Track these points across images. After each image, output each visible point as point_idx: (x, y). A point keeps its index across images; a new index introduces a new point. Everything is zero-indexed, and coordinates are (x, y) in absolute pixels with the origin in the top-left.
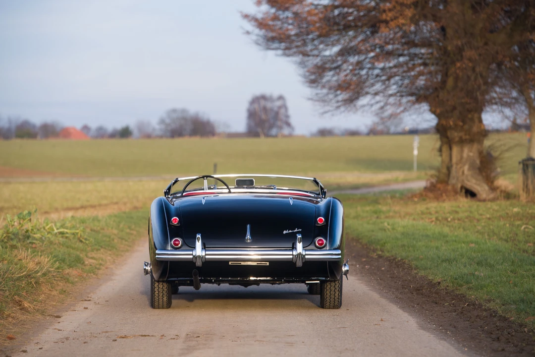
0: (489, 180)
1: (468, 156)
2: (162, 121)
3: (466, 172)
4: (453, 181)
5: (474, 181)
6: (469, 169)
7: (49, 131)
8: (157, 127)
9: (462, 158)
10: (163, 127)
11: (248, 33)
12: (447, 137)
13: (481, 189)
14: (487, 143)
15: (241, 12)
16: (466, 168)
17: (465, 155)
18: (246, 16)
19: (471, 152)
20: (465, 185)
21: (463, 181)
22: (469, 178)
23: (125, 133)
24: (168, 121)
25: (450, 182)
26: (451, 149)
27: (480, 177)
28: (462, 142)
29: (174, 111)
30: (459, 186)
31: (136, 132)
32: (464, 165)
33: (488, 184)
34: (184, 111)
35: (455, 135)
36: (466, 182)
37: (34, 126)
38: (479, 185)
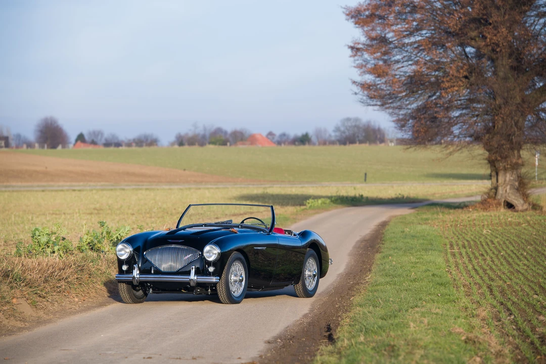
0: (525, 197)
1: (510, 180)
2: (337, 129)
3: (508, 190)
4: (499, 197)
5: (513, 197)
6: (510, 189)
7: (238, 138)
8: (333, 134)
9: (505, 181)
10: (338, 134)
11: (356, 94)
12: (495, 166)
13: (518, 202)
14: (523, 170)
15: (351, 80)
16: (508, 187)
17: (507, 179)
18: (354, 82)
19: (512, 176)
20: (507, 200)
21: (506, 197)
22: (510, 195)
23: (304, 140)
24: (342, 129)
25: (496, 198)
26: (497, 174)
27: (518, 194)
28: (505, 169)
29: (348, 119)
30: (503, 200)
31: (314, 139)
32: (507, 186)
33: (523, 199)
34: (357, 120)
35: (501, 165)
36: (508, 198)
37: (226, 133)
38: (517, 200)
